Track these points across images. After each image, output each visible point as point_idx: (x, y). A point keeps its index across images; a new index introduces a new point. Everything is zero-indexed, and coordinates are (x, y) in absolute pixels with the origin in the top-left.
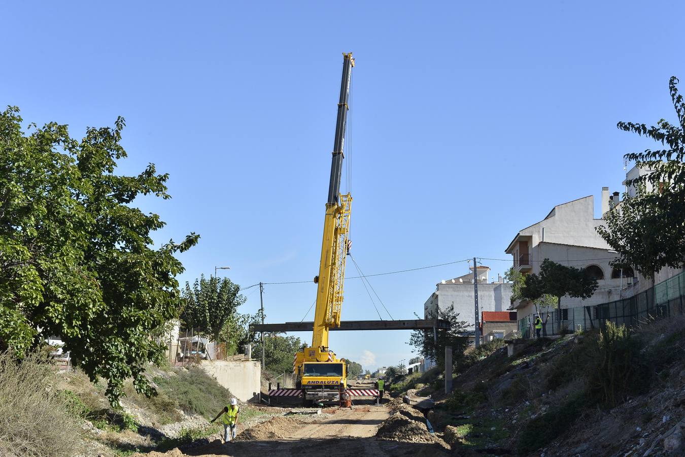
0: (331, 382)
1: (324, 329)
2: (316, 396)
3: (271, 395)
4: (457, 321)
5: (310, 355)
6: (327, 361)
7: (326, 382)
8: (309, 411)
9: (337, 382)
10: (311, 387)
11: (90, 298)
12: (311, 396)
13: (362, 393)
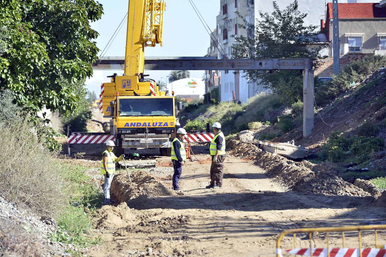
0: (158, 124)
1: (141, 49)
2: (137, 144)
3: (73, 142)
5: (124, 87)
6: (149, 95)
7: (151, 124)
9: (166, 124)
10: (130, 132)
11: (35, 52)
12: (130, 144)
13: (198, 138)
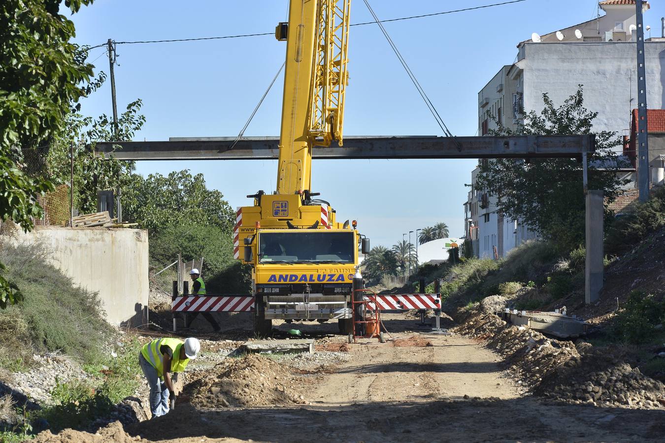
0: (327, 278)
1: (306, 150)
2: (290, 311)
3: (180, 309)
4: (592, 130)
5: (276, 213)
9: (341, 277)
10: (277, 290)
12: (279, 312)
13: (399, 302)
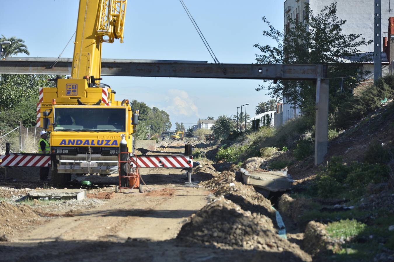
0: (105, 143)
1: (95, 45)
2: (76, 167)
4: (341, 33)
5: (68, 93)
6: (98, 104)
7: (95, 142)
8: (62, 195)
9: (115, 142)
10: (67, 151)
12: (68, 167)
13: (160, 162)
